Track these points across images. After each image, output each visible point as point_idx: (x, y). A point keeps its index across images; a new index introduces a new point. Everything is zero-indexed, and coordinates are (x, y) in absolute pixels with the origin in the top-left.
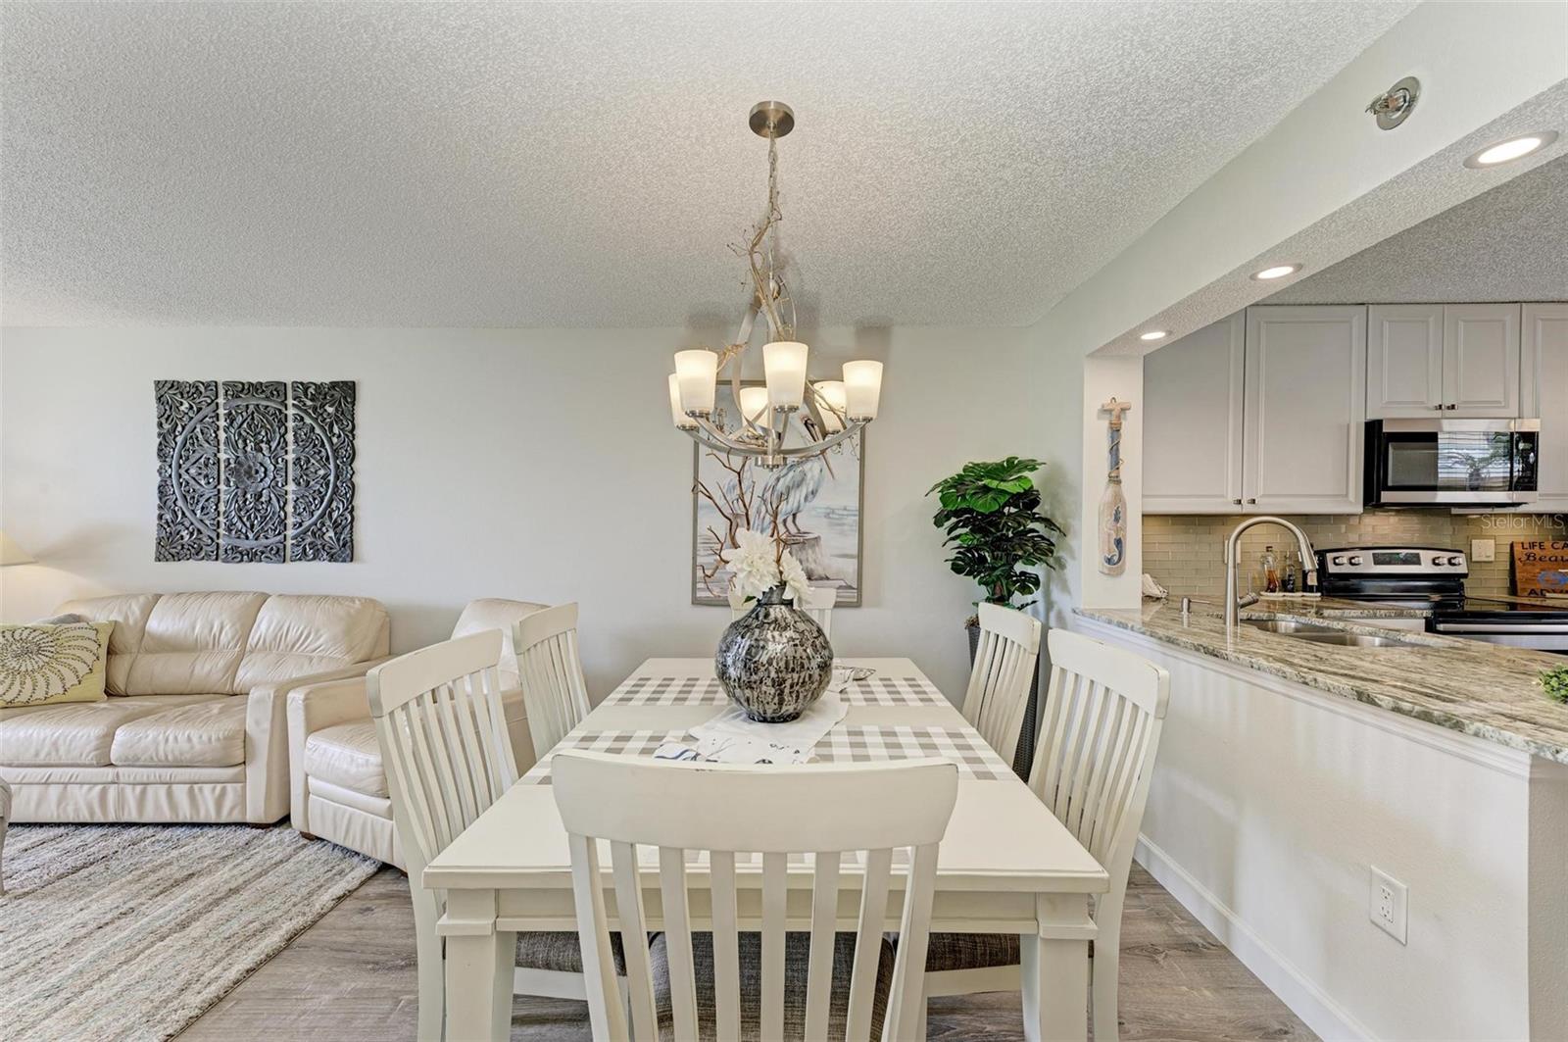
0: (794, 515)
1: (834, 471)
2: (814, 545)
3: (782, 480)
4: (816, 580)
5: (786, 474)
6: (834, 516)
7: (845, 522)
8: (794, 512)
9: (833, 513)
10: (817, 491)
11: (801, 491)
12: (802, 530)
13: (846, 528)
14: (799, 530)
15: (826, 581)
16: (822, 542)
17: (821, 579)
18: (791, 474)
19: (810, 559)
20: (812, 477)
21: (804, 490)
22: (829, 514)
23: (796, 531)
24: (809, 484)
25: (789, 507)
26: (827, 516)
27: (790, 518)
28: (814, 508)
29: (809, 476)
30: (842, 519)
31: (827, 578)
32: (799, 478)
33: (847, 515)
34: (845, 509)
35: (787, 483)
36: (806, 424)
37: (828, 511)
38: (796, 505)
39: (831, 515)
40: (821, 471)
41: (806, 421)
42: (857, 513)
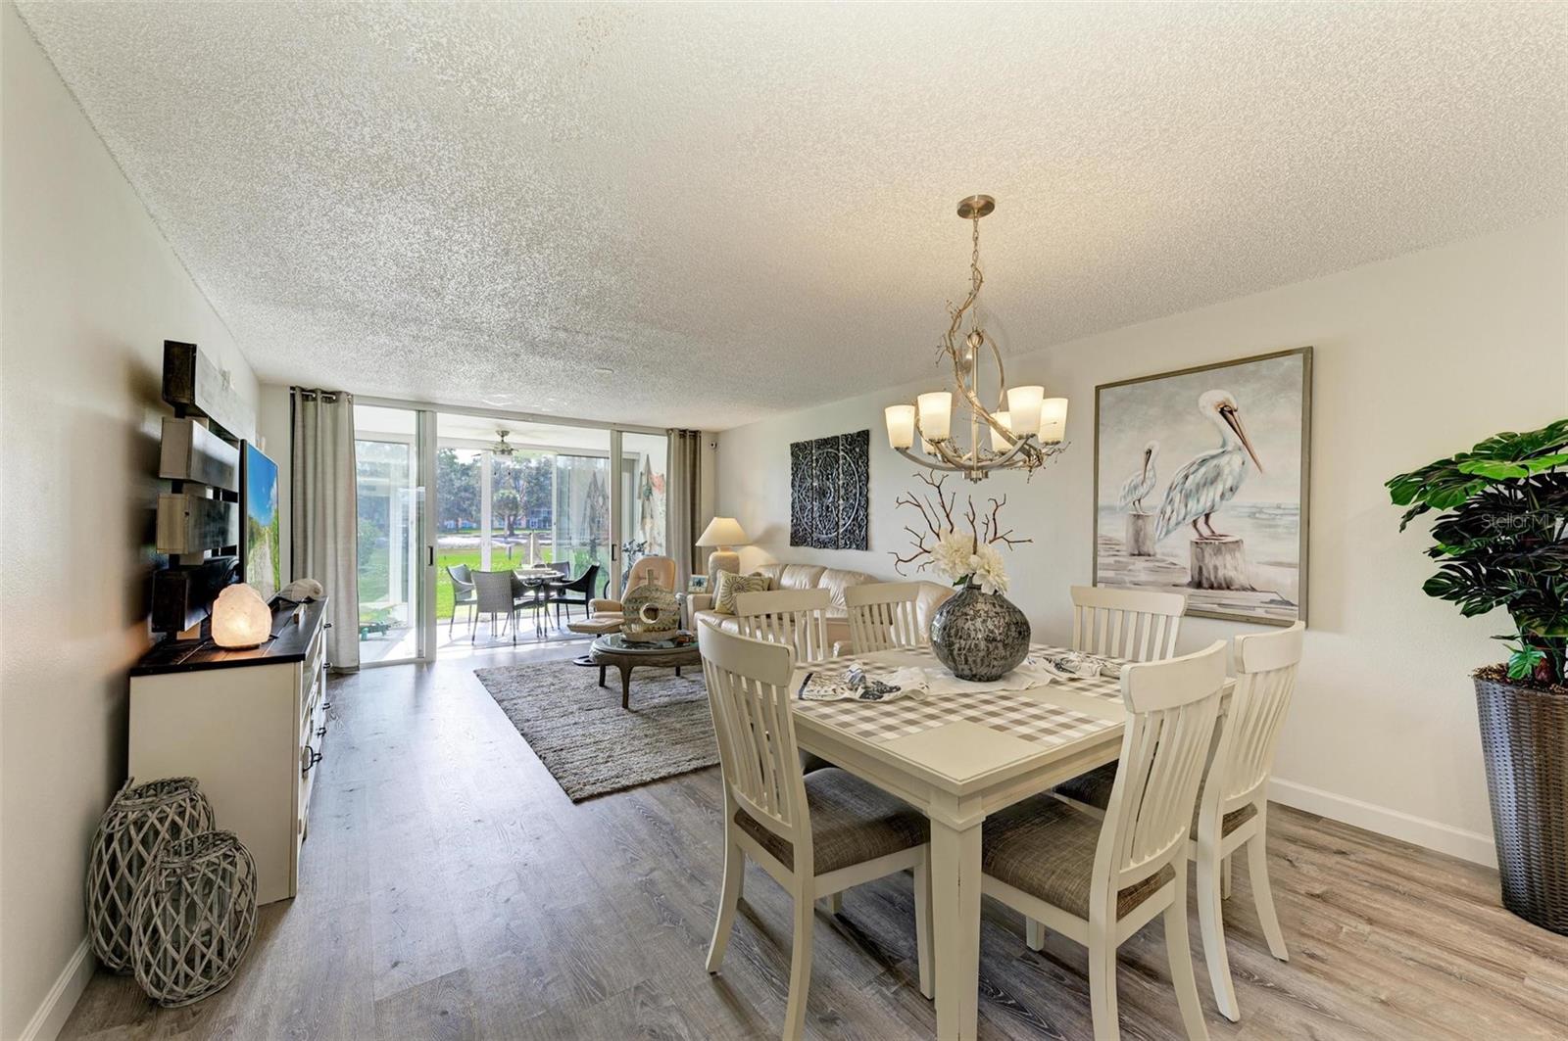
0: (1207, 516)
1: (1260, 461)
2: (1234, 550)
3: (1191, 478)
4: (1237, 590)
5: (1197, 470)
6: (1264, 516)
7: (1279, 522)
8: (1207, 512)
9: (1261, 512)
10: (1237, 488)
11: (1216, 488)
12: (1217, 532)
13: (1280, 530)
14: (1213, 532)
15: (1250, 593)
16: (1246, 546)
17: (1244, 589)
18: (1203, 470)
19: (1228, 565)
20: (1231, 472)
21: (1220, 487)
22: (1255, 513)
23: (1210, 534)
24: (1226, 479)
25: (1200, 507)
26: (1252, 515)
27: (1202, 520)
28: (1234, 508)
29: (1226, 471)
30: (1274, 519)
31: (1253, 590)
32: (1211, 475)
33: (1282, 515)
34: (1279, 508)
35: (1197, 481)
36: (1222, 412)
37: (1254, 510)
38: (1209, 504)
39: (1257, 515)
40: (1243, 463)
41: (1222, 409)
42: (1299, 512)
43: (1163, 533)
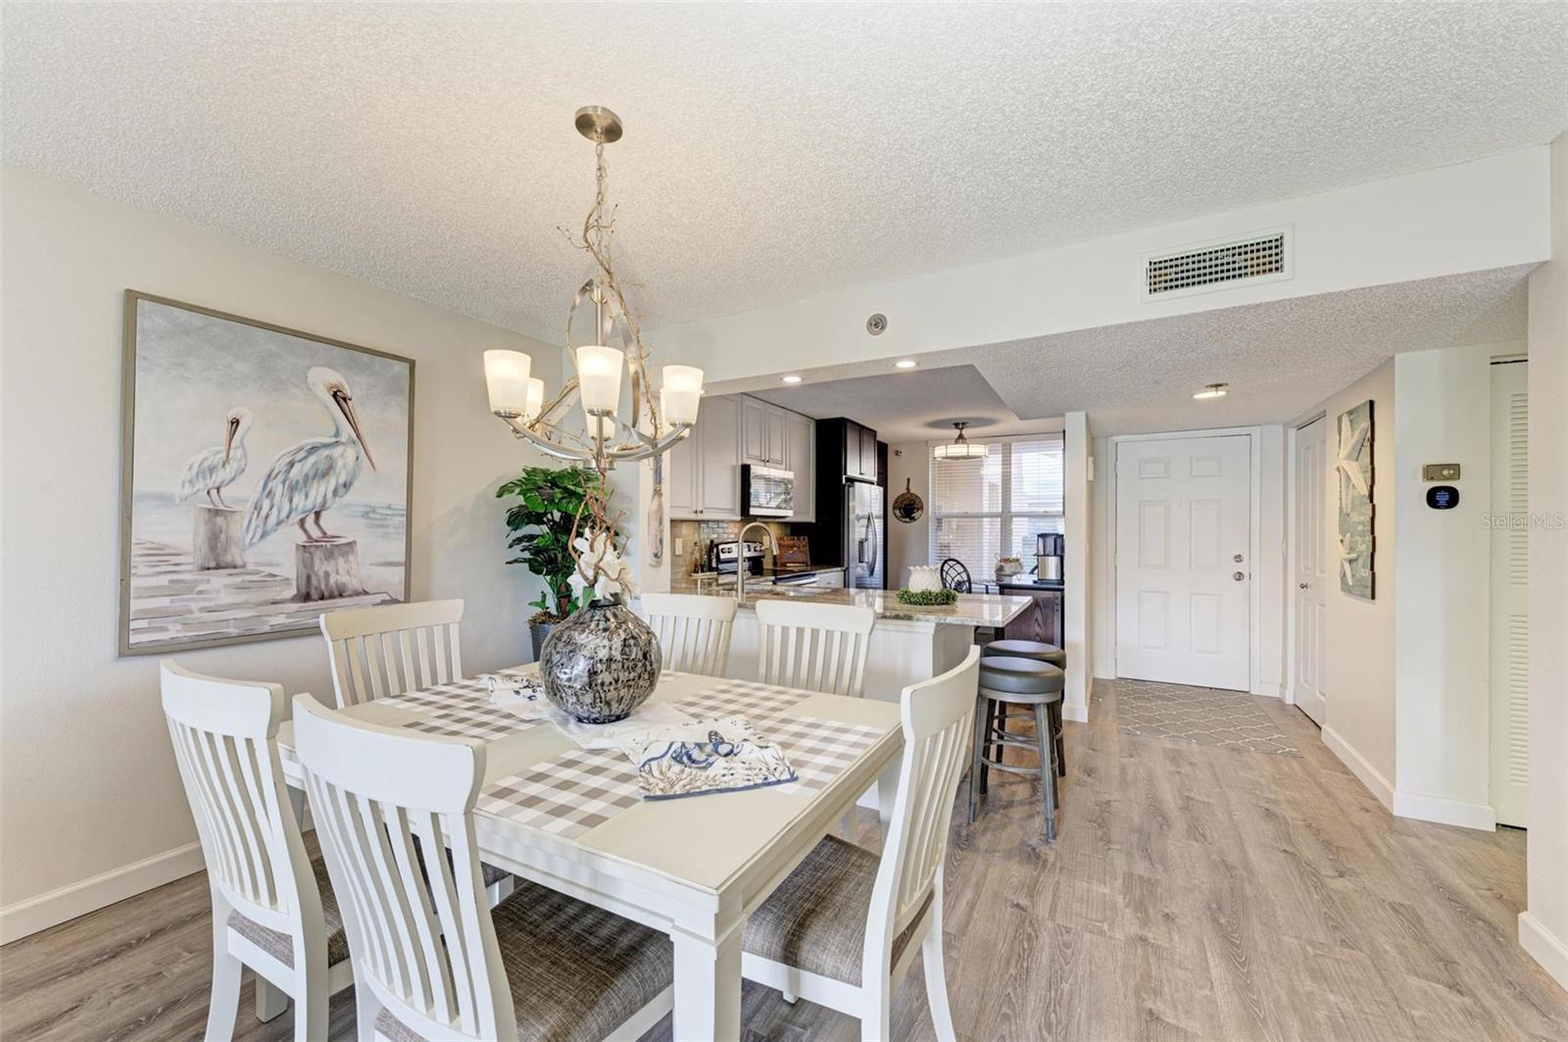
0: (318, 514)
1: (374, 460)
2: (347, 553)
3: (297, 466)
4: (350, 596)
5: (305, 458)
6: (378, 517)
7: (391, 523)
8: (316, 509)
9: (374, 512)
10: (351, 484)
11: (328, 482)
12: (329, 533)
13: (391, 530)
14: (325, 533)
15: (363, 597)
16: (359, 548)
17: (357, 594)
18: (312, 459)
19: (341, 571)
20: (344, 466)
21: (332, 482)
22: (367, 513)
23: (320, 534)
24: (340, 474)
25: (309, 504)
26: (366, 515)
27: (311, 518)
28: (348, 505)
29: (340, 464)
30: (385, 519)
31: (366, 593)
32: (322, 466)
33: (392, 515)
34: (389, 508)
35: (305, 471)
36: (335, 395)
37: (366, 509)
38: (320, 500)
39: (371, 515)
40: (357, 459)
41: (335, 393)
42: (405, 512)
43: (258, 536)
